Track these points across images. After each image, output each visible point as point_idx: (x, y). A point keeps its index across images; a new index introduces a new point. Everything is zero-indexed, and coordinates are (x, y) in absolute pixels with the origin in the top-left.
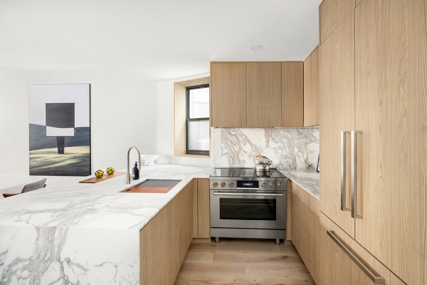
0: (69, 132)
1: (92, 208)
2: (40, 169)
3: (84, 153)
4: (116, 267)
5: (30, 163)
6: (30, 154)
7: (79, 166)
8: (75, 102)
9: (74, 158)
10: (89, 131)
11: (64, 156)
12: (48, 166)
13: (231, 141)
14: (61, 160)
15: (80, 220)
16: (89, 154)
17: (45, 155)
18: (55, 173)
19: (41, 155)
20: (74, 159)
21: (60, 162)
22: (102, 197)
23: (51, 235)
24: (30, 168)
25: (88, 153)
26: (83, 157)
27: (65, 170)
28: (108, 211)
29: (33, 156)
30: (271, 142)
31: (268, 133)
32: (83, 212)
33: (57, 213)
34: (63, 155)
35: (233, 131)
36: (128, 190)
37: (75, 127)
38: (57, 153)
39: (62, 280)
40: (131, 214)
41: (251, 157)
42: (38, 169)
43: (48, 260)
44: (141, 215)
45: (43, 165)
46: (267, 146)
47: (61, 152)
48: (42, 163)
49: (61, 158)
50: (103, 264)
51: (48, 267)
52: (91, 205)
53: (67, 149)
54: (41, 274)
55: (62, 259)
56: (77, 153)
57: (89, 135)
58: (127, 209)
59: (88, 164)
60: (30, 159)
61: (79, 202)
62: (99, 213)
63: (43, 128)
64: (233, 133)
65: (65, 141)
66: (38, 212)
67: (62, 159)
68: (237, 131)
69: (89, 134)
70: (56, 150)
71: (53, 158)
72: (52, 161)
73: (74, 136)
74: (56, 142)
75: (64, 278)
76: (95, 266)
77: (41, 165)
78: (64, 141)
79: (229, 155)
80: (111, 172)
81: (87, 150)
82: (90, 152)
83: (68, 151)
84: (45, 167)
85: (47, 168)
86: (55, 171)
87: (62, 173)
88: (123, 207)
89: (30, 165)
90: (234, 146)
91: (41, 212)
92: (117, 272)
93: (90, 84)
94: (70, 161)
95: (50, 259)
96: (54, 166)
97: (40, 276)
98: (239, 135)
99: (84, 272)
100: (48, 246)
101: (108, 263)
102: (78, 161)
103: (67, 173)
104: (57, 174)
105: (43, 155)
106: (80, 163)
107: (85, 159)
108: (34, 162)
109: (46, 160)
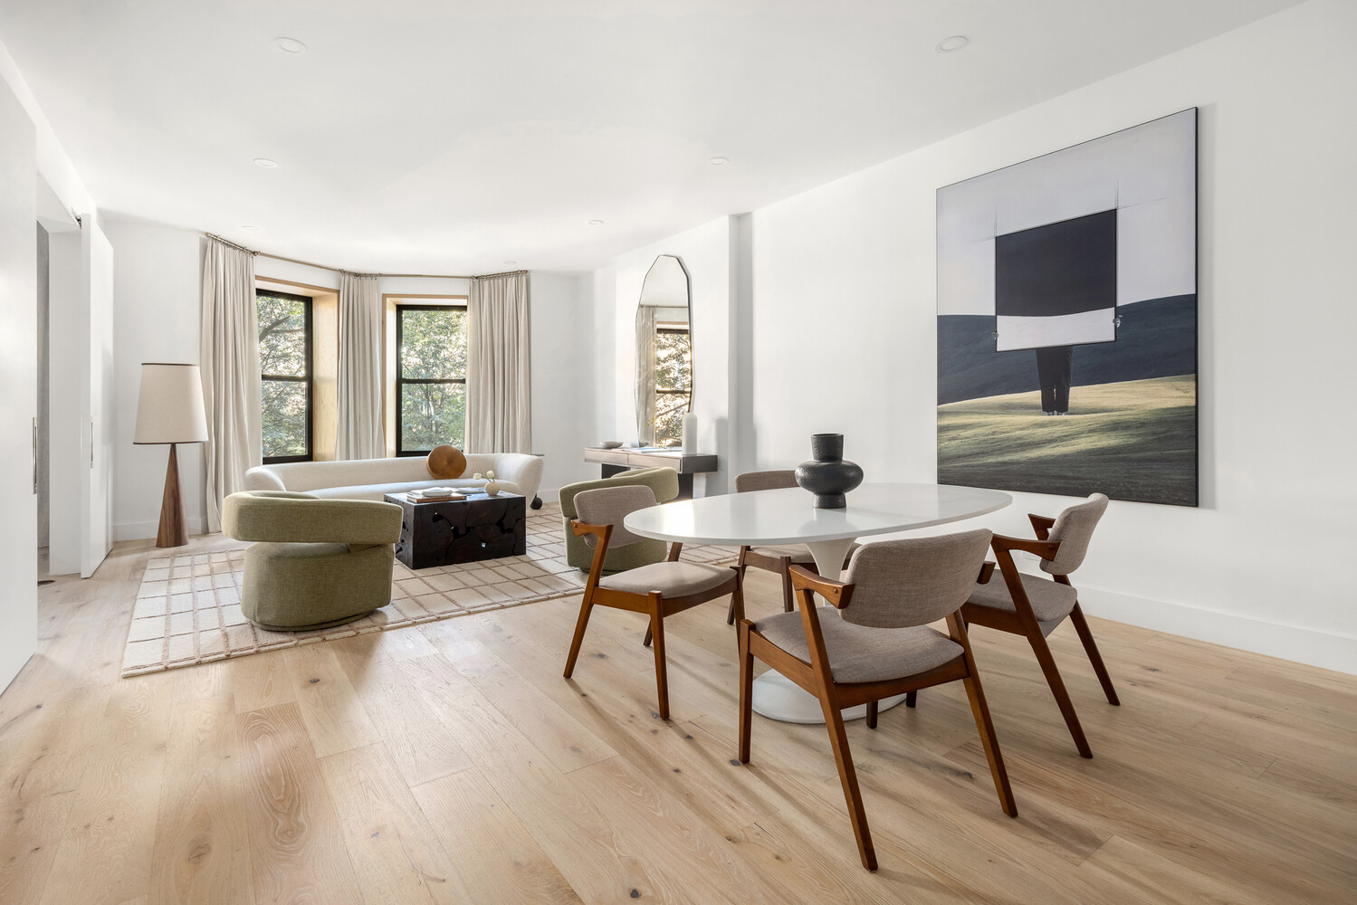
0: (1095, 327)
2: (973, 466)
5: (939, 443)
6: (941, 414)
7: (1138, 461)
8: (1117, 204)
9: (1115, 427)
10: (1192, 314)
11: (1066, 421)
12: (1002, 454)
14: (1055, 435)
16: (1194, 410)
17: (992, 416)
19: (976, 416)
20: (1114, 434)
21: (1050, 441)
24: (942, 459)
25: (1187, 407)
27: (1070, 474)
29: (949, 422)
34: (1063, 417)
37: (1118, 305)
42: (965, 464)
45: (983, 453)
47: (1055, 404)
48: (979, 444)
49: (1057, 428)
53: (1082, 394)
56: (1126, 409)
57: (1193, 329)
60: (941, 429)
63: (985, 326)
65: (1072, 365)
67: (1058, 431)
69: (1193, 323)
70: (1035, 396)
71: (1021, 429)
72: (1020, 439)
73: (1113, 340)
74: (1037, 368)
77: (976, 451)
78: (1068, 365)
81: (1178, 394)
82: (1192, 404)
83: (1088, 401)
84: (992, 460)
85: (997, 463)
86: (1032, 475)
87: (1059, 483)
89: (939, 449)
93: (1196, 110)
94: (1093, 439)
96: (1026, 455)
102: (1133, 441)
103: (1080, 487)
104: (1038, 485)
105: (984, 416)
106: (1143, 450)
107: (1169, 434)
108: (954, 443)
109: (994, 433)
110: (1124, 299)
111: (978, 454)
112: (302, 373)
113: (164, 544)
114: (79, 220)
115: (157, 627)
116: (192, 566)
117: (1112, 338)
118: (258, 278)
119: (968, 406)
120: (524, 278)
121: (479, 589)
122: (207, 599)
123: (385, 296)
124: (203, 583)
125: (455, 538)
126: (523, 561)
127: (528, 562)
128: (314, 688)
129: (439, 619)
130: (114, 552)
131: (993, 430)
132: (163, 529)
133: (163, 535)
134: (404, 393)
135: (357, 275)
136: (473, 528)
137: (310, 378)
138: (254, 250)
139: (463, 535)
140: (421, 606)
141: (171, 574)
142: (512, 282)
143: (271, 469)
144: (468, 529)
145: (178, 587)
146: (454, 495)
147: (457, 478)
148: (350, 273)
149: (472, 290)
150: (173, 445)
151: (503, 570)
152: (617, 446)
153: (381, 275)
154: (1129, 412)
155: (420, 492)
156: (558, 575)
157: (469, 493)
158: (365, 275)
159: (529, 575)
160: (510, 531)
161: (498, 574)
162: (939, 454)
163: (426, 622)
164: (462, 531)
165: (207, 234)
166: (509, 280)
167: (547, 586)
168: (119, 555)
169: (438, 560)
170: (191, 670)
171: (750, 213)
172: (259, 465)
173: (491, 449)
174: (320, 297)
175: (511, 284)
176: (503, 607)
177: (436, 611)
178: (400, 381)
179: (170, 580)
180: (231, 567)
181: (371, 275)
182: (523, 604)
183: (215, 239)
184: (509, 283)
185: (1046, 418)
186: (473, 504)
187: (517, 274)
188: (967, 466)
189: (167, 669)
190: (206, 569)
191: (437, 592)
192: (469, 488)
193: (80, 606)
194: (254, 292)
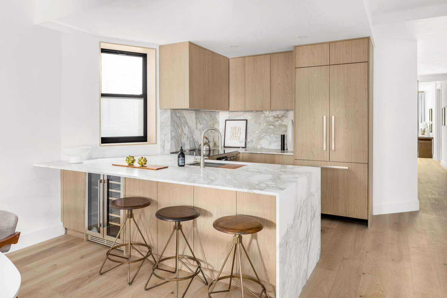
13: (177, 123)
30: (198, 123)
31: (197, 115)
35: (178, 113)
41: (188, 138)
46: (197, 128)
64: (178, 115)
68: (180, 112)
79: (175, 138)
90: (179, 129)
98: (181, 116)
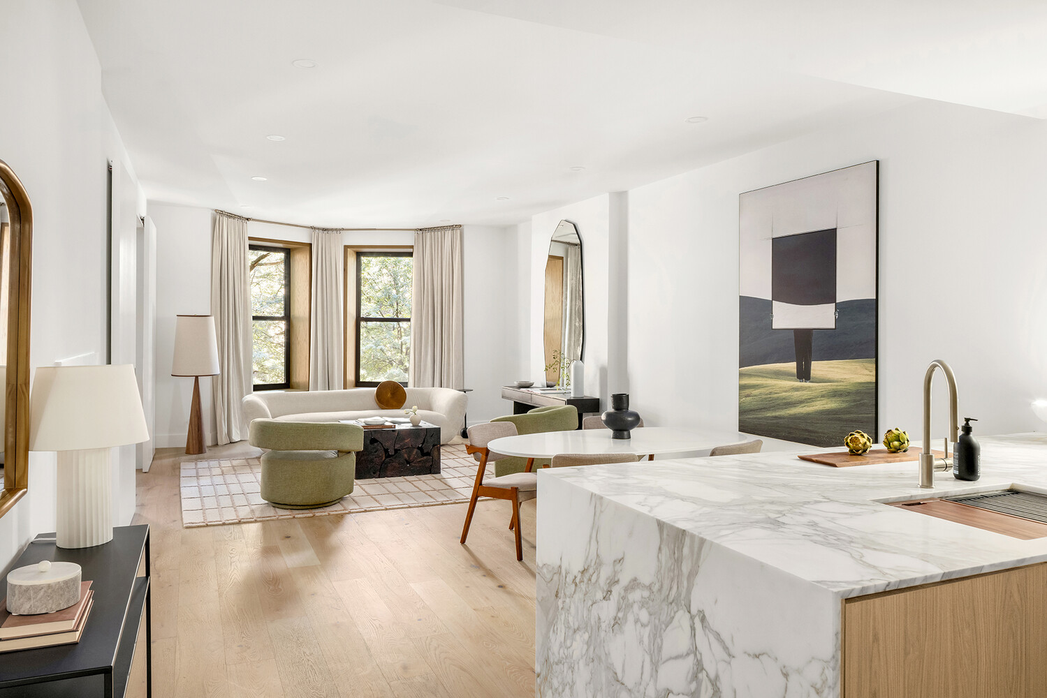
0: (821, 317)
1: (778, 519)
2: (759, 419)
3: (859, 381)
4: (786, 675)
5: (740, 398)
6: (741, 375)
7: (846, 420)
8: (837, 225)
9: (835, 394)
10: (875, 313)
11: (809, 387)
12: (774, 410)
14: (804, 398)
15: (733, 533)
16: (874, 385)
17: (770, 380)
18: (790, 433)
19: (760, 379)
20: (834, 399)
21: (801, 402)
22: (821, 502)
23: (678, 547)
24: (742, 412)
25: (870, 383)
26: (858, 393)
27: (811, 429)
28: (804, 535)
29: (746, 382)
32: (752, 521)
33: (705, 509)
34: (808, 384)
36: (911, 504)
37: (837, 302)
38: (794, 376)
39: (692, 657)
40: (853, 557)
42: (755, 416)
43: (673, 601)
44: (874, 567)
45: (764, 408)
47: (804, 374)
48: (762, 401)
49: (804, 392)
50: (760, 655)
51: (673, 617)
52: (780, 512)
53: (818, 368)
54: (663, 626)
55: (694, 610)
56: (841, 381)
57: (875, 325)
58: (852, 544)
59: (868, 418)
60: (742, 387)
61: (760, 499)
62: (782, 532)
63: (766, 307)
65: (813, 344)
66: (677, 498)
67: (804, 394)
69: (875, 322)
70: (792, 366)
71: (786, 391)
72: (784, 399)
73: (834, 327)
74: (794, 344)
75: (695, 655)
76: (745, 653)
77: (761, 406)
78: (811, 345)
80: (896, 443)
81: (867, 372)
82: (874, 381)
83: (821, 373)
84: (769, 414)
85: (772, 417)
86: (791, 428)
87: (806, 435)
88: (849, 536)
89: (740, 404)
91: (682, 500)
92: (786, 691)
93: (878, 162)
94: (824, 402)
95: (676, 601)
96: (788, 412)
97: (662, 631)
99: (726, 657)
100: (674, 569)
101: (769, 656)
102: (844, 405)
103: (816, 439)
104: (794, 435)
105: (766, 379)
106: (850, 413)
107: (862, 402)
108: (748, 399)
109: (771, 393)
110: (840, 298)
111: (761, 409)
112: (281, 314)
113: (192, 452)
114: (142, 220)
115: (196, 504)
116: (210, 468)
117: (833, 326)
118: (250, 238)
119: (756, 371)
120: (458, 231)
121: (398, 495)
122: (222, 490)
123: (346, 247)
124: (219, 480)
125: (386, 458)
126: (436, 479)
127: (439, 480)
128: (288, 540)
129: (366, 511)
130: (157, 456)
131: (770, 391)
132: (191, 441)
133: (191, 445)
134: (362, 330)
135: (324, 230)
136: (399, 450)
137: (288, 317)
138: (247, 217)
139: (392, 456)
140: (356, 503)
141: (197, 473)
142: (448, 234)
143: (259, 396)
144: (396, 451)
145: (204, 481)
146: (387, 424)
147: (399, 409)
148: (318, 229)
149: (416, 240)
150: (197, 377)
151: (420, 484)
152: (528, 386)
153: (343, 229)
154: (842, 383)
155: (363, 420)
156: (456, 490)
157: (399, 423)
158: (332, 230)
159: (436, 488)
160: (428, 454)
161: (415, 486)
162: (740, 407)
163: (357, 512)
164: (391, 452)
165: (216, 210)
166: (447, 233)
167: (445, 496)
168: (161, 458)
169: (374, 473)
170: (220, 527)
171: (626, 192)
172: (250, 393)
173: (431, 383)
174: (295, 249)
175: (448, 237)
176: (410, 507)
177: (365, 506)
178: (359, 319)
179: (198, 477)
180: (235, 470)
181: (336, 230)
182: (424, 506)
183: (222, 213)
184: (446, 236)
185: (798, 384)
186: (400, 431)
187: (452, 227)
188: (755, 418)
189: (207, 526)
190: (218, 471)
191: (369, 495)
192: (400, 420)
193: (149, 489)
194: (247, 247)
